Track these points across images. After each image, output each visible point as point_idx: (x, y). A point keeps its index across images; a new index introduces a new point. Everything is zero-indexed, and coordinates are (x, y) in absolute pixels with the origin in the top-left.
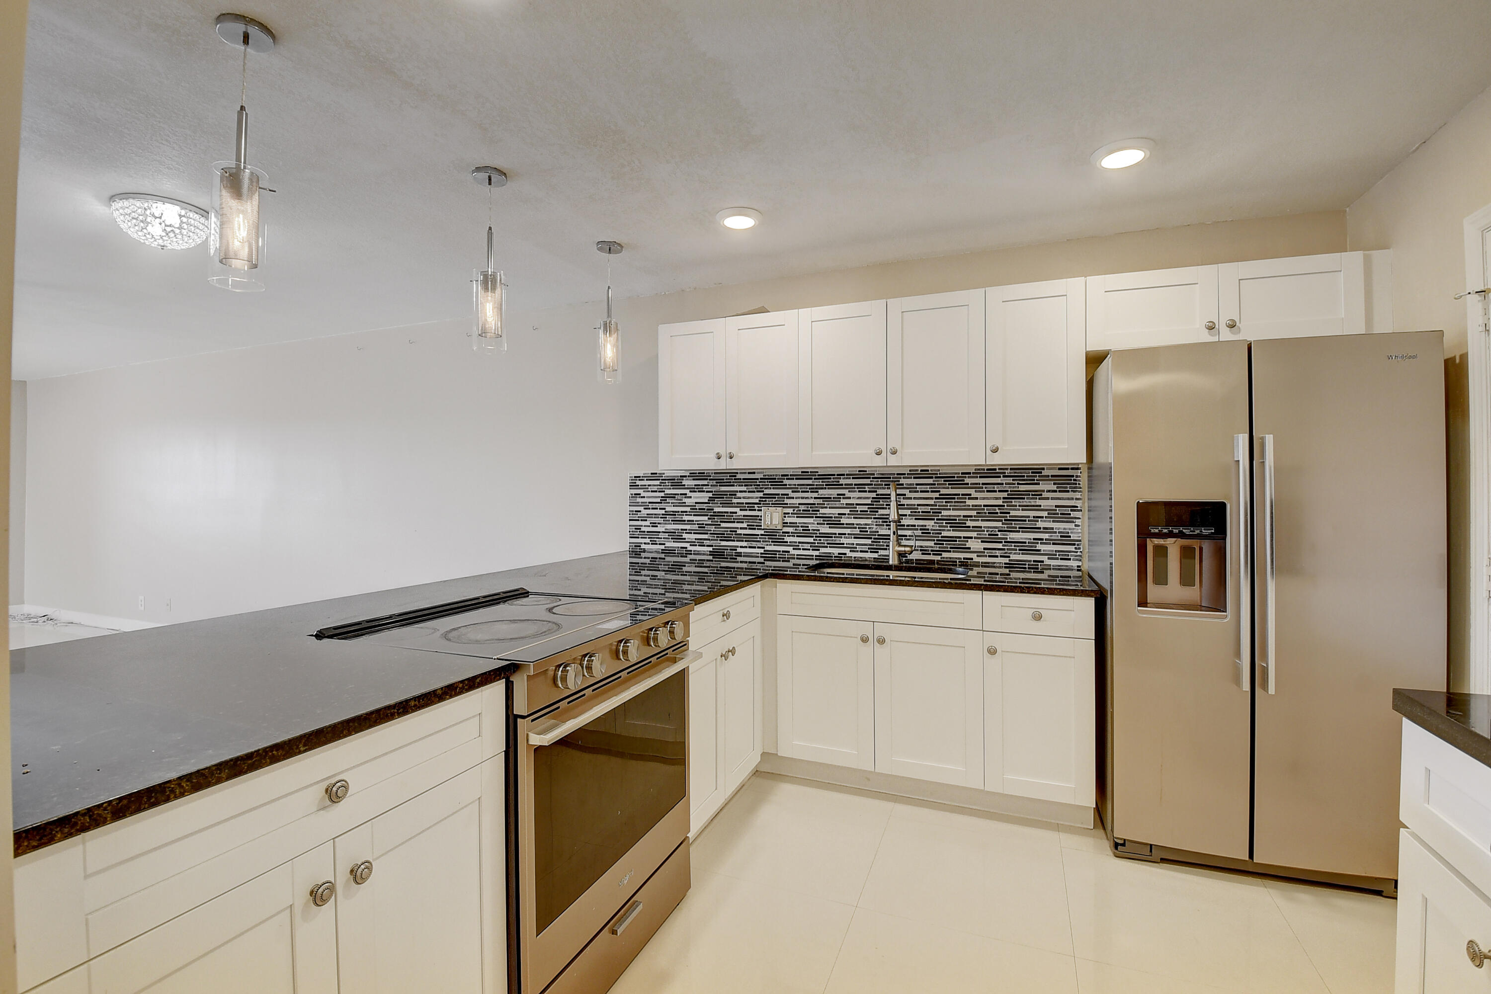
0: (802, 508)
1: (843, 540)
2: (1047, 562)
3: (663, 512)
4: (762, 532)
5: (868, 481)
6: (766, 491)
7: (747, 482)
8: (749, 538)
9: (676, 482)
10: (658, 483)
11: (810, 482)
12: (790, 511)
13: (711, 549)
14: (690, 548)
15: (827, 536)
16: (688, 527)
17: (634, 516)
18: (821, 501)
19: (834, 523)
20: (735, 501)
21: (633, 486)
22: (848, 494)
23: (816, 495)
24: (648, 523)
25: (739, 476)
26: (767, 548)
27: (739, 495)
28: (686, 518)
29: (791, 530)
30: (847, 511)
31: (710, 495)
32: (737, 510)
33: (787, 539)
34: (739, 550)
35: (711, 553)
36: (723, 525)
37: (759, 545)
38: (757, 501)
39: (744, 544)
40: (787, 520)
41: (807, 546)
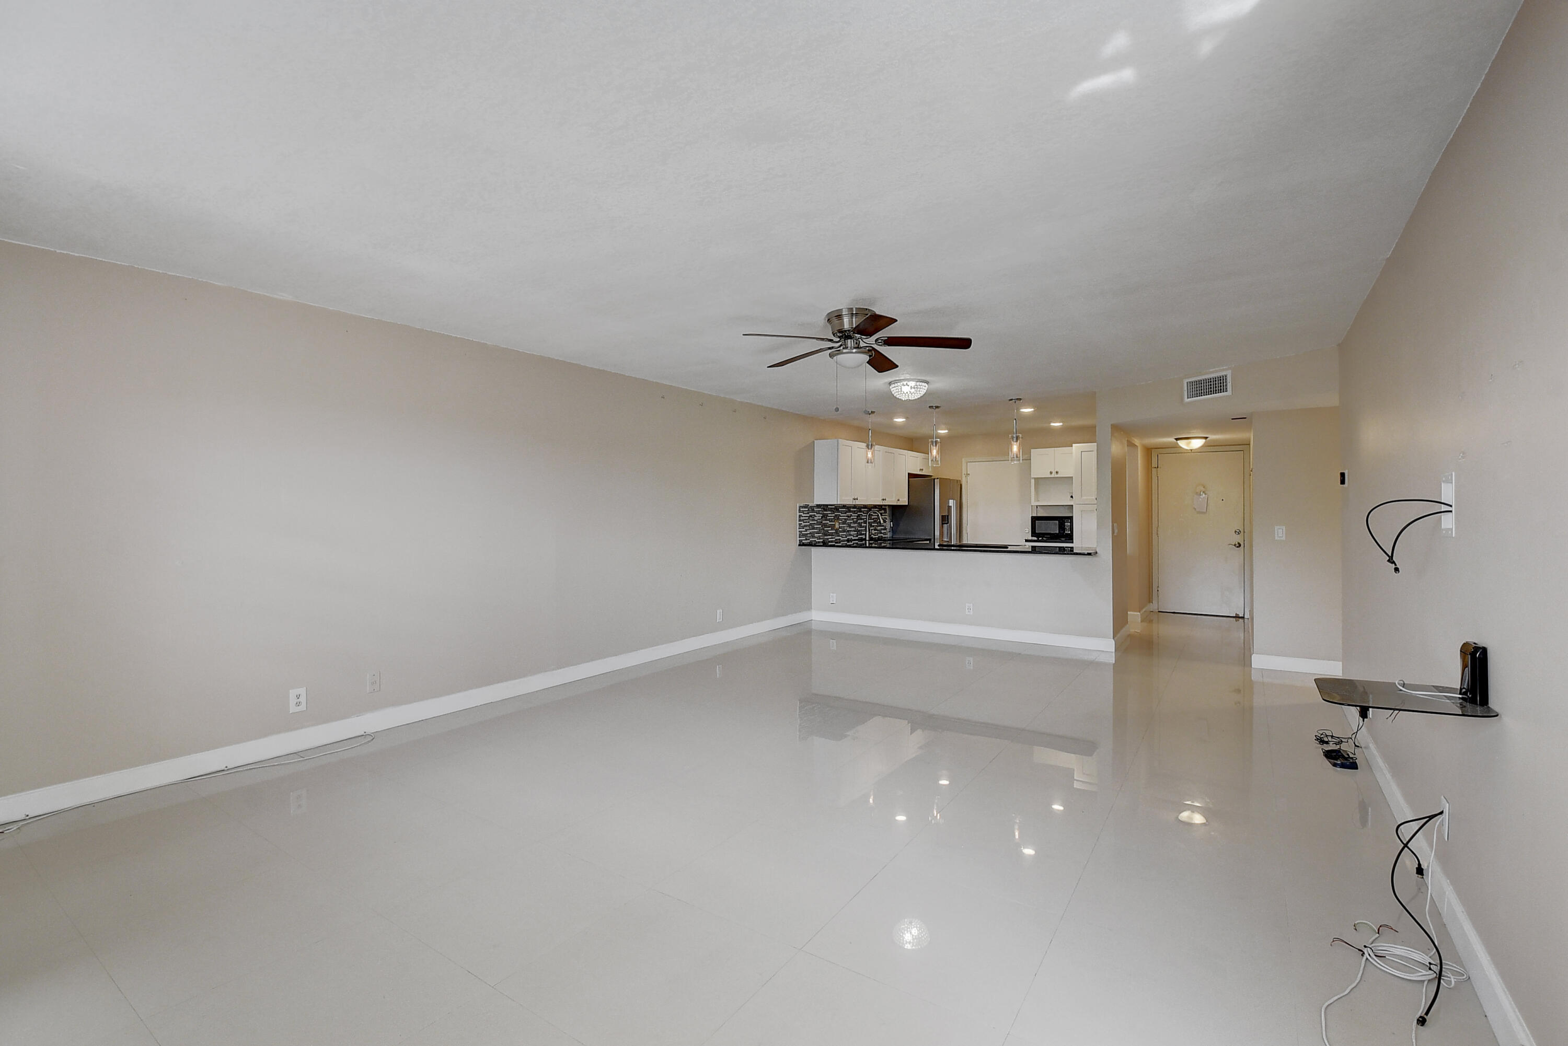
0: (843, 520)
1: (852, 533)
2: (884, 536)
3: (809, 524)
4: (834, 531)
5: (855, 510)
6: (836, 514)
7: (831, 510)
8: (831, 534)
9: (812, 509)
10: (807, 509)
11: (844, 510)
12: (840, 522)
13: (822, 540)
14: (817, 541)
15: (848, 531)
16: (816, 531)
17: (801, 526)
18: (846, 518)
19: (850, 527)
20: (828, 518)
21: (800, 511)
22: (853, 515)
23: (846, 515)
24: (804, 530)
25: (829, 507)
26: (836, 538)
27: (829, 515)
28: (815, 526)
29: (840, 530)
30: (852, 521)
31: (821, 515)
32: (828, 522)
33: (841, 534)
34: (830, 540)
35: (822, 542)
36: (825, 529)
37: (833, 537)
38: (833, 518)
39: (830, 537)
40: (840, 526)
41: (845, 536)
